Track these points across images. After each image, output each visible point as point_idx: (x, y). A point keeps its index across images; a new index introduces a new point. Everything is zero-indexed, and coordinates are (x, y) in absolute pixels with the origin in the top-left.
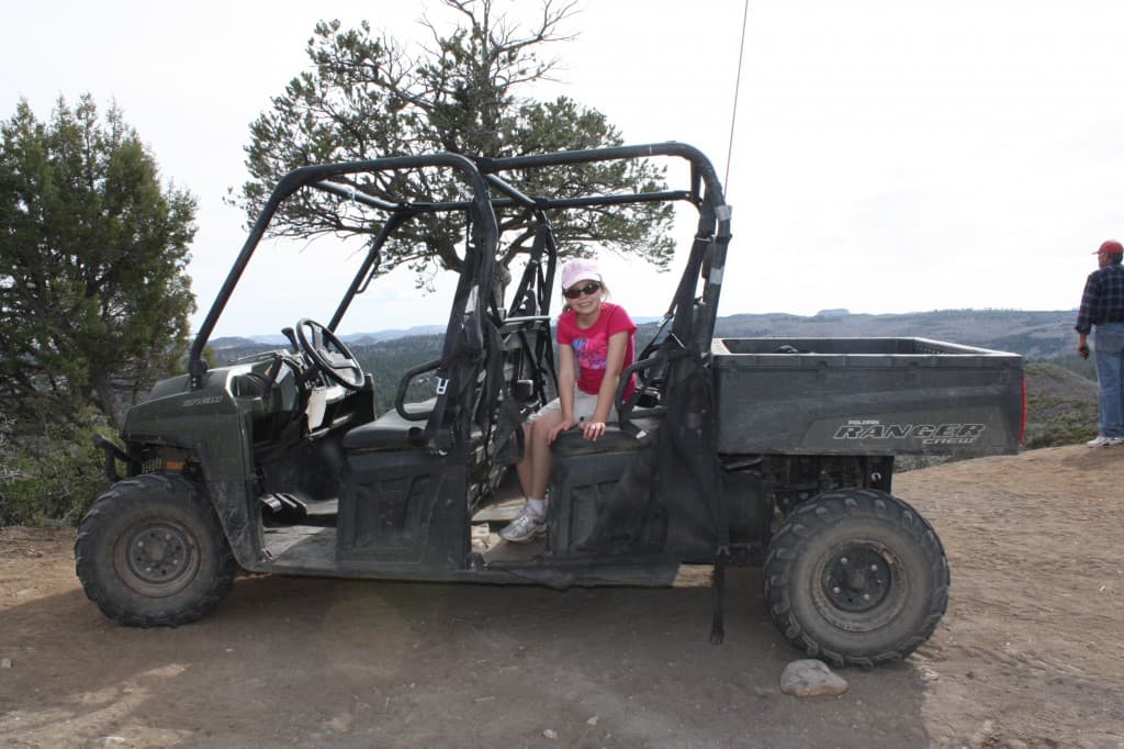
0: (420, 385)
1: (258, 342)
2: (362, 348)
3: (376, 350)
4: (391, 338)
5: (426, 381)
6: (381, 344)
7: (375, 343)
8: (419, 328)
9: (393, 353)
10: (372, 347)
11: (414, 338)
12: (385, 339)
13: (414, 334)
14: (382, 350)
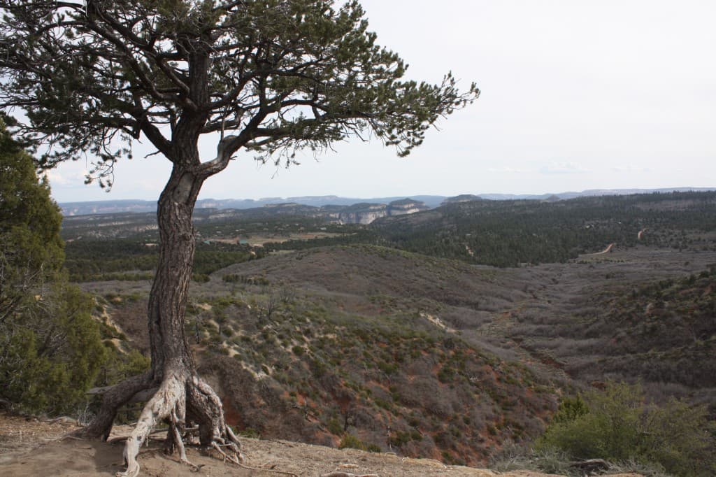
0: (587, 229)
1: (483, 198)
2: (550, 203)
3: (559, 205)
4: (570, 198)
5: (591, 227)
6: (563, 202)
7: (559, 200)
8: (590, 191)
9: (570, 208)
10: (556, 203)
11: (585, 198)
12: (565, 198)
13: (585, 195)
14: (564, 205)
